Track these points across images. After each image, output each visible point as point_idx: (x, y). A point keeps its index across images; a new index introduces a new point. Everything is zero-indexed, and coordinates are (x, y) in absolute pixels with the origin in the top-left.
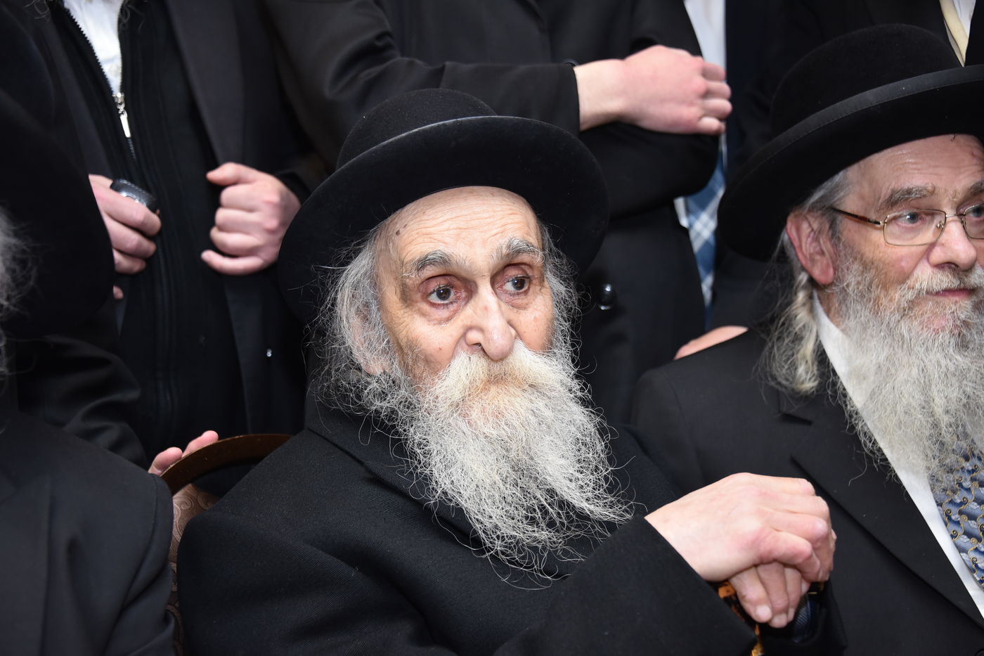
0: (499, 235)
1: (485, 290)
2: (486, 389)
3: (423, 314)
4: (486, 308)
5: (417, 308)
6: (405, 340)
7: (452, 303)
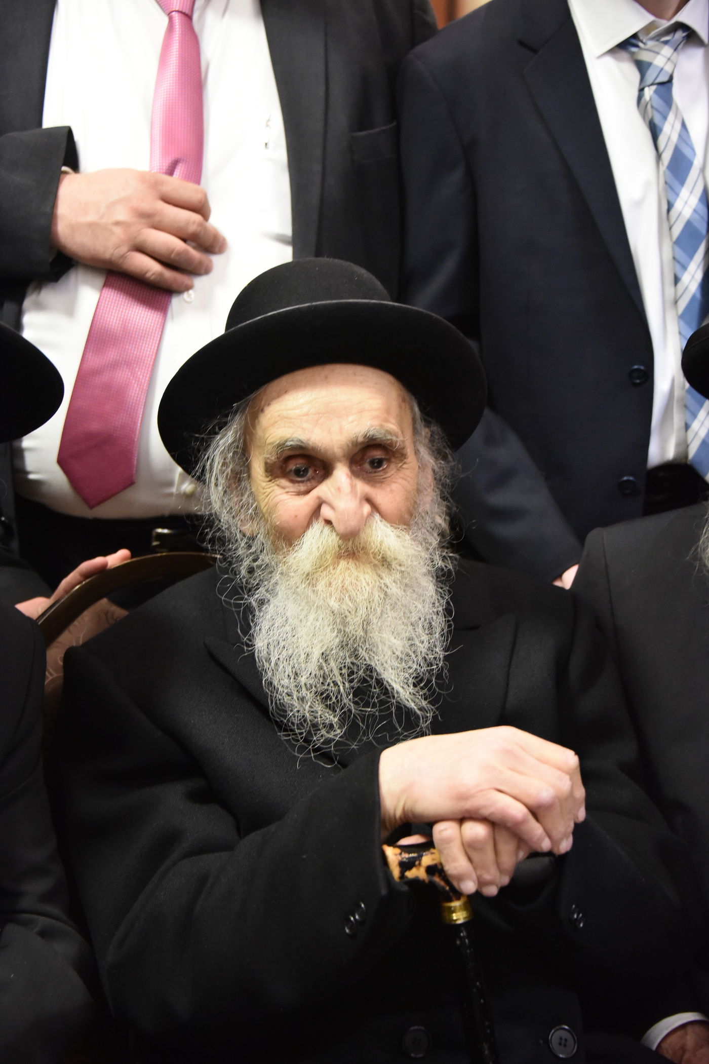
0: (355, 423)
1: (341, 473)
2: (335, 564)
3: (283, 488)
4: (339, 489)
5: (278, 482)
6: (266, 508)
7: (309, 480)
